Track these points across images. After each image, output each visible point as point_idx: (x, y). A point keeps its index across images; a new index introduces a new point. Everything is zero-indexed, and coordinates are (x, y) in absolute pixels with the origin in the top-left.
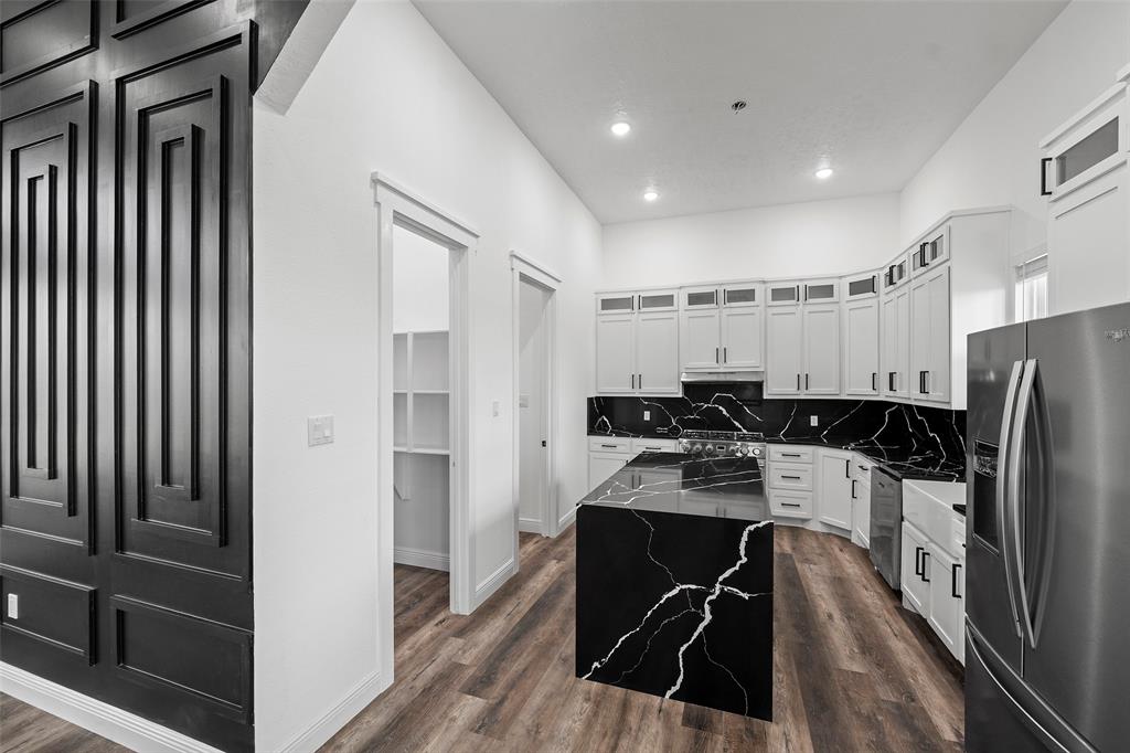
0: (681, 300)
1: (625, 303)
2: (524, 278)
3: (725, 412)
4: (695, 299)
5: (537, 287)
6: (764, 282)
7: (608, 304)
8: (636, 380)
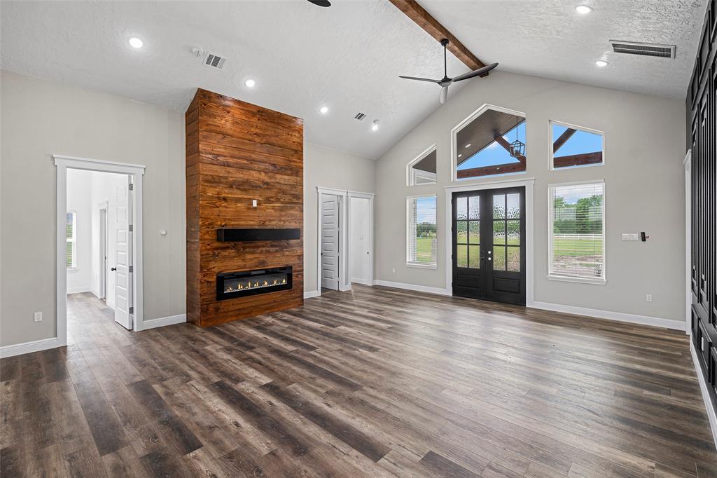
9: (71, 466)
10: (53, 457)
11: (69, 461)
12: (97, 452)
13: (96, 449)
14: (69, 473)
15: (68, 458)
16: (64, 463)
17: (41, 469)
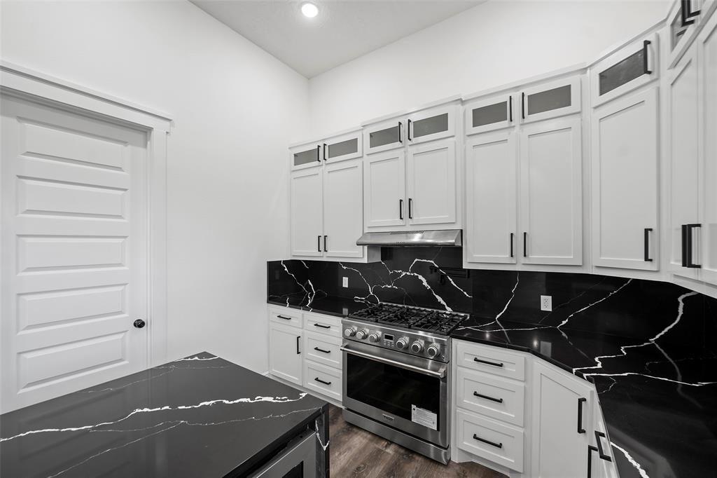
0: (364, 142)
1: (312, 155)
3: (425, 283)
6: (462, 102)
7: (300, 158)
8: (322, 242)
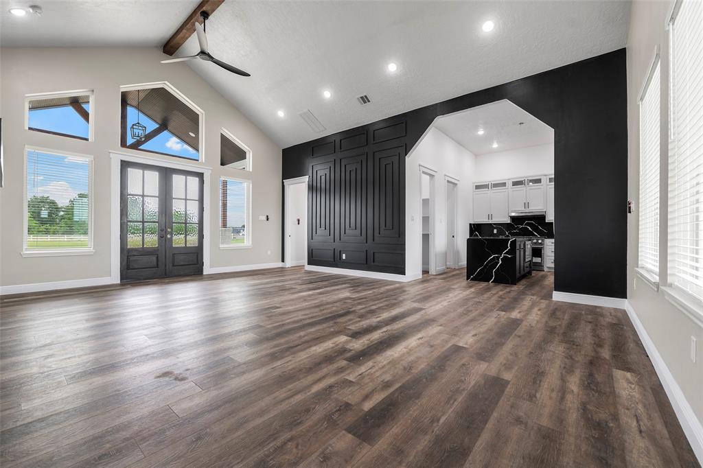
0: (509, 184)
1: (486, 186)
2: (448, 181)
3: (530, 229)
4: (515, 184)
5: (452, 184)
6: (546, 175)
7: (478, 187)
8: (490, 216)
9: (536, 391)
10: (547, 410)
11: (535, 396)
12: (509, 386)
13: (508, 389)
14: (541, 388)
15: (534, 399)
16: (540, 398)
17: (563, 408)
